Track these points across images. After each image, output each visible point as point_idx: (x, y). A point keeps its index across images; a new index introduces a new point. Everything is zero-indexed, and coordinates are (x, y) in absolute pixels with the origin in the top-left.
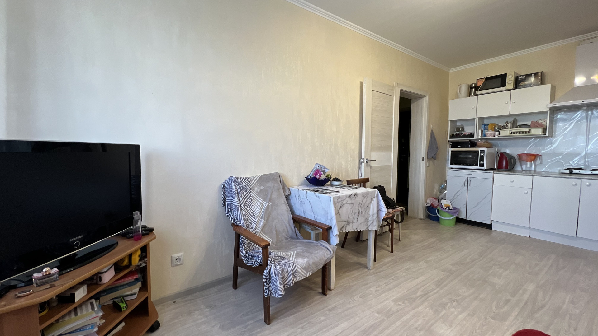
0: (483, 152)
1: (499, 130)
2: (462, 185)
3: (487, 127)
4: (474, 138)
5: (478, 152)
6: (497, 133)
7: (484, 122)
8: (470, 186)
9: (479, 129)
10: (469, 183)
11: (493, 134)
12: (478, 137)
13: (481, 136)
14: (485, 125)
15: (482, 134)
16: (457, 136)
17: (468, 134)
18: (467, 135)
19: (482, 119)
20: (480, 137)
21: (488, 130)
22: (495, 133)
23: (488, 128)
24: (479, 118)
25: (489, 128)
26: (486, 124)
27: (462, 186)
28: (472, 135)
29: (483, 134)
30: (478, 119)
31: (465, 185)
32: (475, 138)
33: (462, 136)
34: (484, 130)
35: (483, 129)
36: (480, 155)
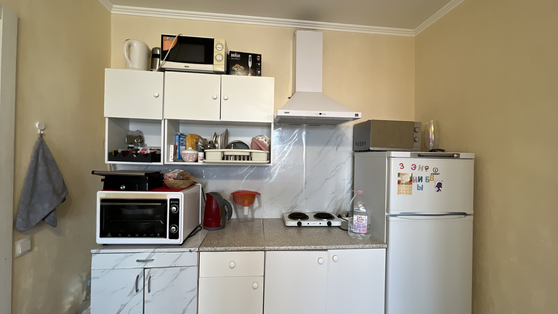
0: (175, 202)
1: (205, 150)
2: (131, 290)
3: (184, 139)
4: (160, 161)
5: (164, 202)
6: (201, 154)
7: (178, 130)
8: (149, 291)
9: (169, 143)
10: (147, 282)
11: (195, 156)
12: (168, 161)
13: (175, 161)
14: (180, 137)
15: (175, 154)
16: (125, 156)
17: (149, 152)
18: (147, 154)
19: (174, 124)
20: (171, 161)
21: (185, 146)
22: (198, 154)
23: (185, 142)
24: (170, 121)
25: (187, 144)
26: (181, 134)
27: (132, 292)
28: (155, 156)
29: (178, 157)
30: (166, 121)
31: (137, 291)
32: (161, 163)
33: (135, 156)
34: (179, 145)
35: (177, 144)
36: (170, 210)
